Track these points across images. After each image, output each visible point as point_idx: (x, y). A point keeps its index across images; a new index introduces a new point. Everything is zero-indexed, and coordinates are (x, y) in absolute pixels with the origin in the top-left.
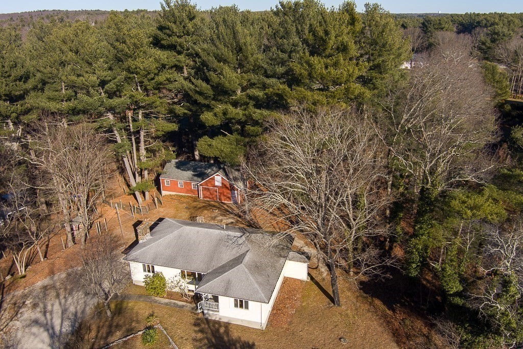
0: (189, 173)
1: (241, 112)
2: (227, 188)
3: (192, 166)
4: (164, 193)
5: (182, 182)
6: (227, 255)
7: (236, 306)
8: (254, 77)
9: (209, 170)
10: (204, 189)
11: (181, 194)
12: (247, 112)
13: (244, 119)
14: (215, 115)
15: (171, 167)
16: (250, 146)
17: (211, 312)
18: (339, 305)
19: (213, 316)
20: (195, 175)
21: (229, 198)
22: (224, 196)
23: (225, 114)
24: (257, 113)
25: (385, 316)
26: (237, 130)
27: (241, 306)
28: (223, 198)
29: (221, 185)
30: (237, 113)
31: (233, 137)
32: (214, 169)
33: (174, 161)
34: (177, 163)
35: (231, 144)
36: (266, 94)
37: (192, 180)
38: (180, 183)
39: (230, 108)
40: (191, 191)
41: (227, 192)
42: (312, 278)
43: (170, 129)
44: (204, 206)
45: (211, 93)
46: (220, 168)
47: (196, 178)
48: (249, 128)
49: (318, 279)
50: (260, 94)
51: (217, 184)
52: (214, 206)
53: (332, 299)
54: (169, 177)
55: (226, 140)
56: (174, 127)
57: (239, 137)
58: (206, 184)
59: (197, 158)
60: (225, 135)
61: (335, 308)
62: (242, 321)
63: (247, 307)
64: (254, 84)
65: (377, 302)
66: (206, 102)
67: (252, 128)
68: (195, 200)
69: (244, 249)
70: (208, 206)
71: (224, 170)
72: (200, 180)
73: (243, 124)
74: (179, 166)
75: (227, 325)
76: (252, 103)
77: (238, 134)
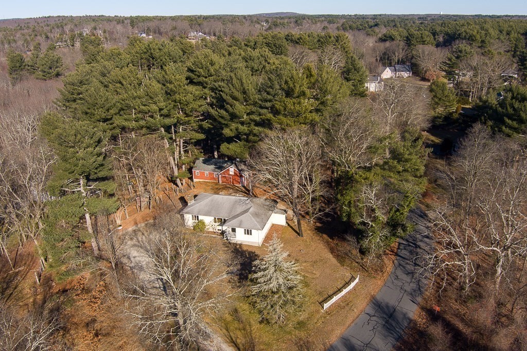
0: (212, 167)
1: (246, 129)
2: (238, 176)
3: (214, 162)
4: (195, 180)
5: (208, 172)
6: (240, 209)
7: (245, 234)
8: (254, 109)
9: (226, 165)
10: (223, 177)
11: (207, 181)
12: (250, 129)
13: (248, 132)
14: (231, 130)
15: (199, 162)
16: (252, 149)
17: (231, 238)
18: (302, 236)
19: (233, 241)
20: (216, 168)
21: (238, 182)
22: (236, 181)
23: (237, 129)
24: (257, 129)
25: (327, 242)
26: (244, 139)
27: (248, 234)
28: (235, 182)
29: (233, 174)
30: (244, 129)
31: (242, 143)
32: (229, 163)
33: (201, 159)
34: (203, 160)
35: (241, 147)
36: (261, 118)
37: (214, 171)
38: (207, 173)
39: (240, 126)
40: (214, 179)
41: (238, 178)
42: (289, 225)
43: (200, 138)
44: (222, 188)
45: (229, 118)
46: (232, 163)
47: (217, 170)
48: (251, 137)
49: (292, 225)
50: (258, 118)
51: (231, 173)
52: (229, 188)
53: (299, 234)
54: (199, 170)
55: (237, 145)
56: (202, 136)
57: (245, 143)
58: (224, 173)
59: (216, 157)
60: (236, 142)
61: (300, 238)
62: (248, 242)
63: (251, 234)
64: (254, 112)
65: (325, 236)
66: (226, 122)
67: (253, 138)
68: (217, 184)
69: (249, 206)
70: (225, 188)
71: (235, 164)
72: (219, 171)
73: (248, 135)
74: (205, 162)
75: (240, 245)
76: (253, 124)
77: (245, 141)
